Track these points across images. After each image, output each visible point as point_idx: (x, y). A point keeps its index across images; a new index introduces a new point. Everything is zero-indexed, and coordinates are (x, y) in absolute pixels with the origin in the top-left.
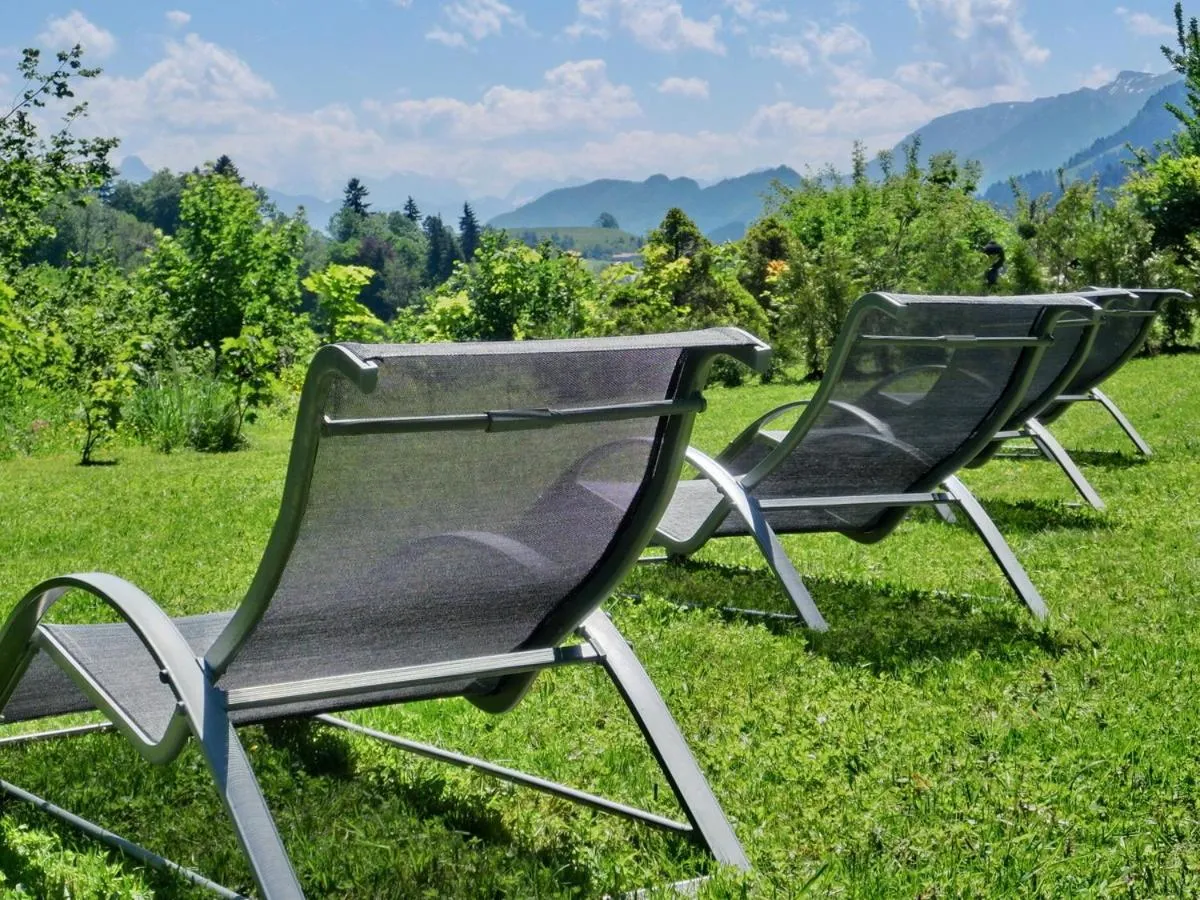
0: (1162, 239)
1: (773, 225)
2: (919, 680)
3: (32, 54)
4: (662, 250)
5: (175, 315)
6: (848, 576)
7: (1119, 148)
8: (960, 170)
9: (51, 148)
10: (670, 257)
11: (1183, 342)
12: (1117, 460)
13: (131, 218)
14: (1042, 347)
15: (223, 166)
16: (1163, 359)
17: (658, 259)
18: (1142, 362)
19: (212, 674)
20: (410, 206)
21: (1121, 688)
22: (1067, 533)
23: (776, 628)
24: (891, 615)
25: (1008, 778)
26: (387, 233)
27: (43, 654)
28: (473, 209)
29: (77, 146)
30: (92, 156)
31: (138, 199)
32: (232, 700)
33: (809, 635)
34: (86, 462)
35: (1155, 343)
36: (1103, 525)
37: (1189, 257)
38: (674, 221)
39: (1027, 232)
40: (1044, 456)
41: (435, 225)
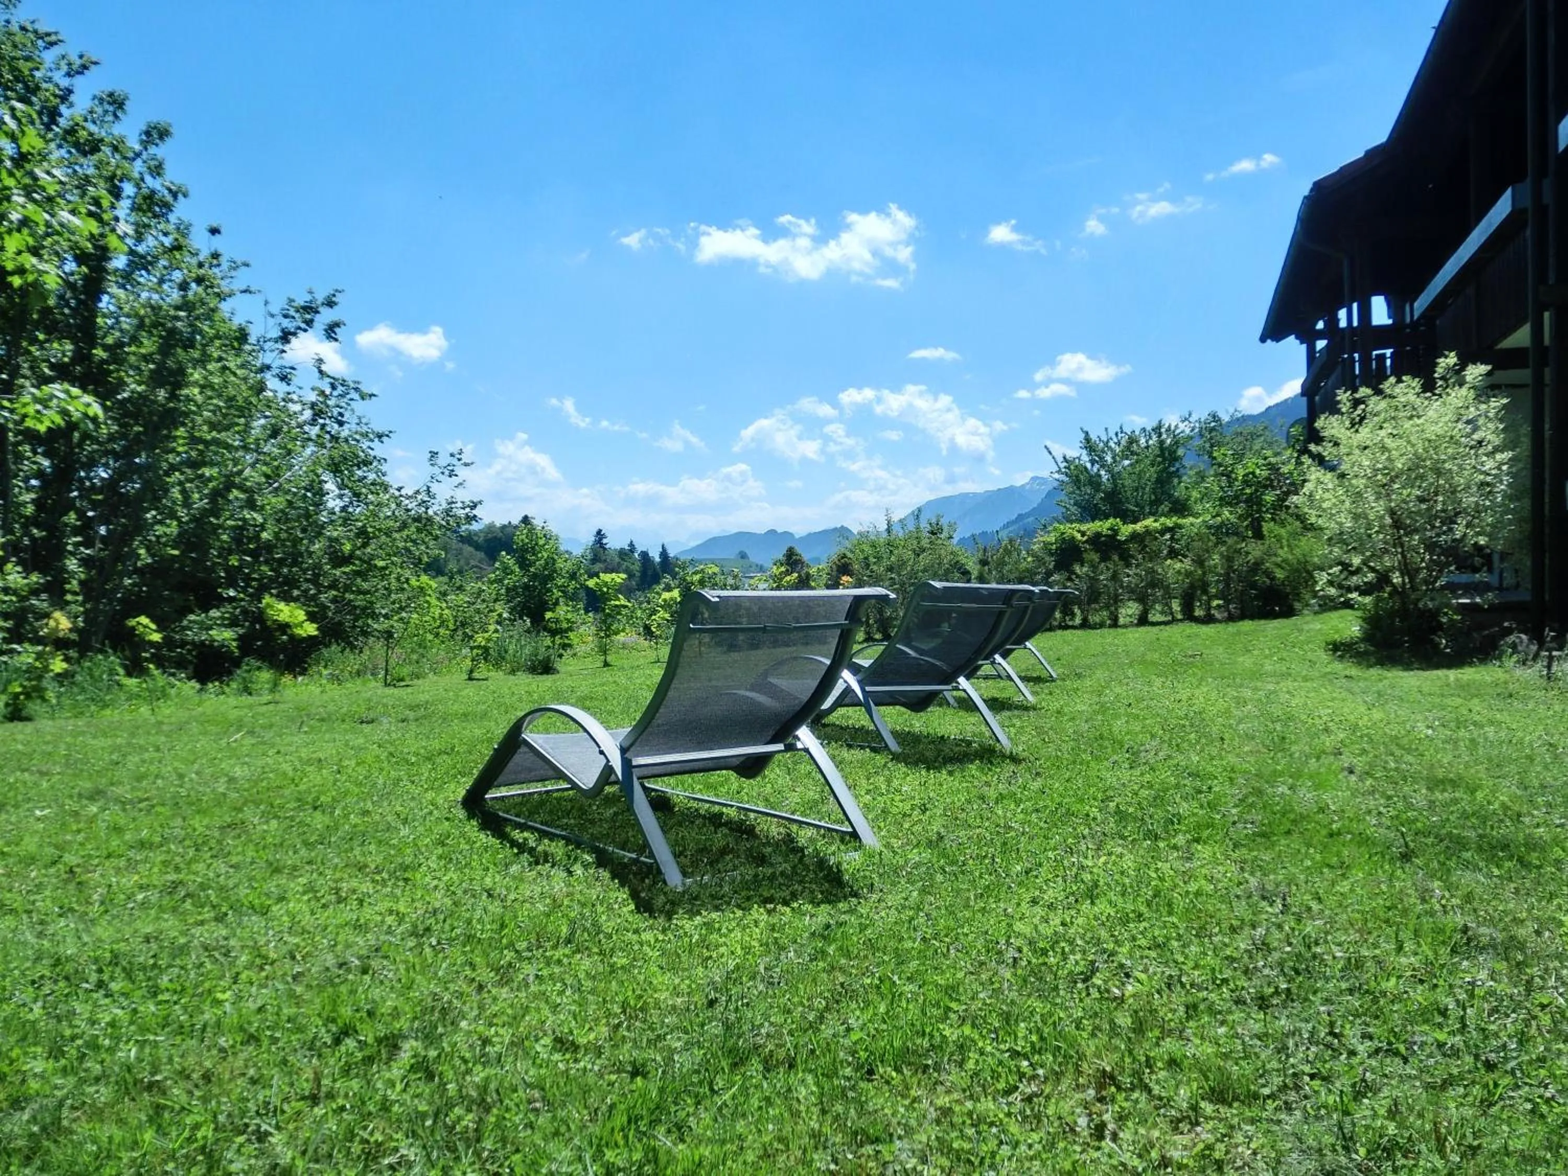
0: (1059, 567)
1: (844, 556)
2: (951, 773)
3: (434, 454)
4: (783, 569)
5: (509, 601)
6: (907, 729)
7: (1031, 519)
8: (945, 528)
9: (445, 506)
10: (787, 573)
11: (1070, 623)
12: (1038, 680)
13: (470, 549)
14: (1009, 611)
15: (526, 520)
16: (1059, 632)
17: (781, 574)
18: (1048, 634)
19: (624, 751)
20: (631, 544)
21: (1051, 777)
22: (1016, 712)
23: (874, 750)
24: (932, 746)
25: (1000, 812)
26: (617, 559)
27: (523, 749)
28: (667, 547)
29: (459, 505)
30: (468, 510)
31: (476, 538)
32: (634, 763)
33: (892, 753)
34: (470, 679)
35: (1055, 623)
36: (1035, 709)
37: (1074, 577)
38: (791, 553)
39: (984, 563)
40: (999, 676)
41: (645, 555)
